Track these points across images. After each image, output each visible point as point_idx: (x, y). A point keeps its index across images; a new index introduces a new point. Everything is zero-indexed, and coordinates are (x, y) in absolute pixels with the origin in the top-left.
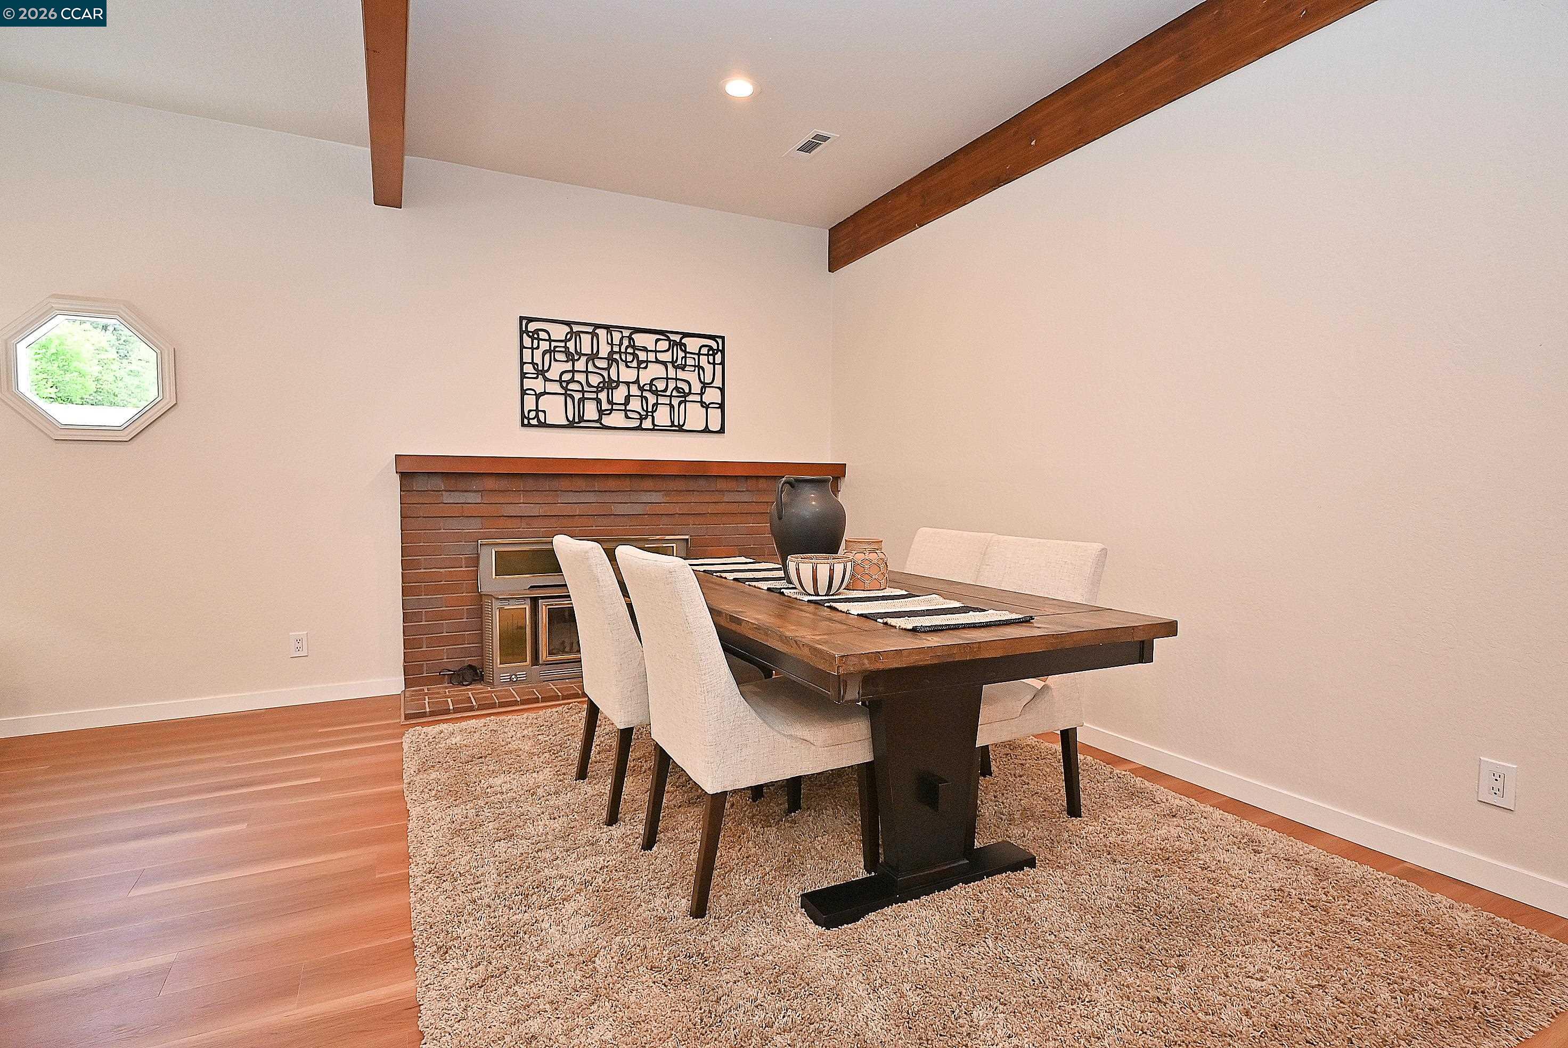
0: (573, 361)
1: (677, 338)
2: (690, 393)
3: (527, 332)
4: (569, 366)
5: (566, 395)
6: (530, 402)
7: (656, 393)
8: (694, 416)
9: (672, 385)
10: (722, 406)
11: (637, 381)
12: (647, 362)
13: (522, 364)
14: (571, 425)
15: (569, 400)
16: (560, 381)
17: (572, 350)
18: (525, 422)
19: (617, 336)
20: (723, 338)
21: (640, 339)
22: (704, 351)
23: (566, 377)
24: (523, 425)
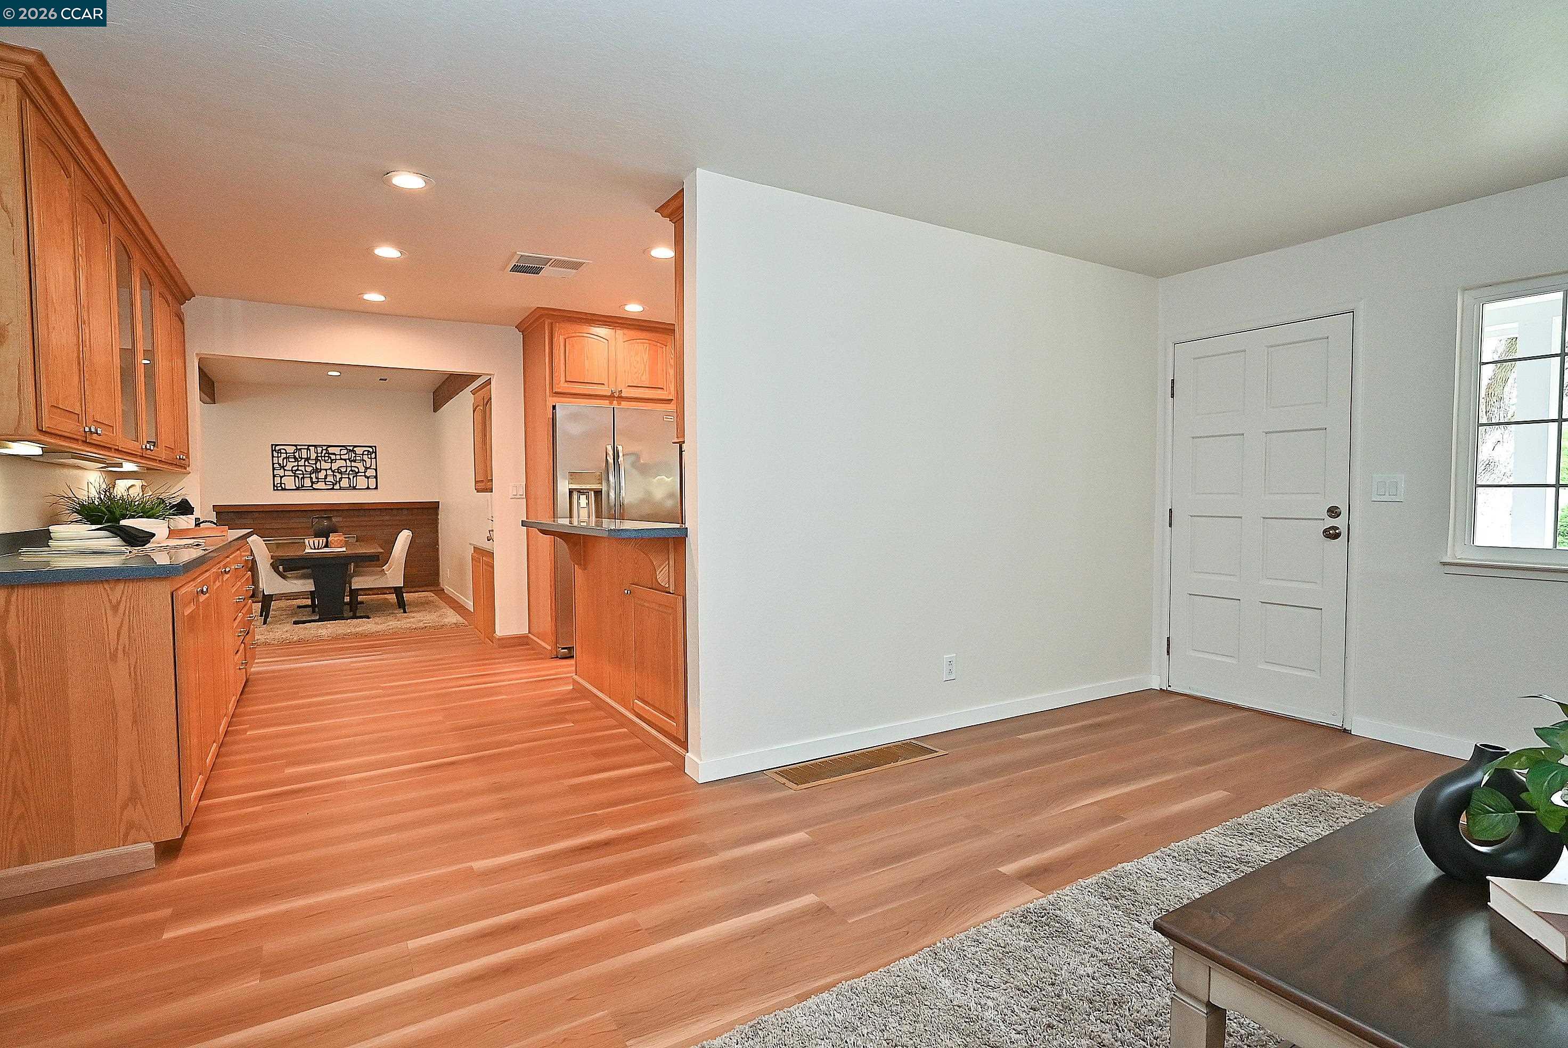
0: (298, 461)
1: (351, 448)
2: (359, 472)
3: (275, 450)
4: (296, 464)
5: (295, 476)
6: (278, 480)
7: (341, 473)
8: (361, 482)
9: (349, 469)
10: (376, 477)
11: (331, 469)
12: (336, 459)
13: (273, 464)
14: (298, 489)
15: (296, 478)
16: (292, 470)
17: (297, 457)
18: (275, 488)
19: (319, 449)
20: (375, 447)
21: (331, 450)
22: (366, 453)
23: (295, 468)
24: (274, 490)
